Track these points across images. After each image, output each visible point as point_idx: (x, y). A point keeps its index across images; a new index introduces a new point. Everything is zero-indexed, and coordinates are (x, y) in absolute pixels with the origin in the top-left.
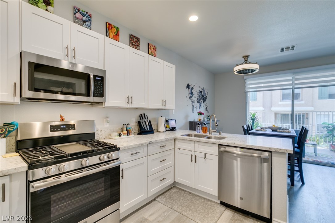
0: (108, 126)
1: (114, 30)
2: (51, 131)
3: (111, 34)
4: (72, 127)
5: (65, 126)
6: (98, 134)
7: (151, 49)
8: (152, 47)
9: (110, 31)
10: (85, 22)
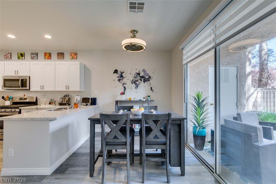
0: (46, 99)
1: (48, 55)
2: (19, 100)
3: (46, 57)
4: (26, 99)
5: (24, 99)
6: (40, 103)
7: (72, 56)
8: (72, 54)
9: (46, 56)
10: (34, 57)
